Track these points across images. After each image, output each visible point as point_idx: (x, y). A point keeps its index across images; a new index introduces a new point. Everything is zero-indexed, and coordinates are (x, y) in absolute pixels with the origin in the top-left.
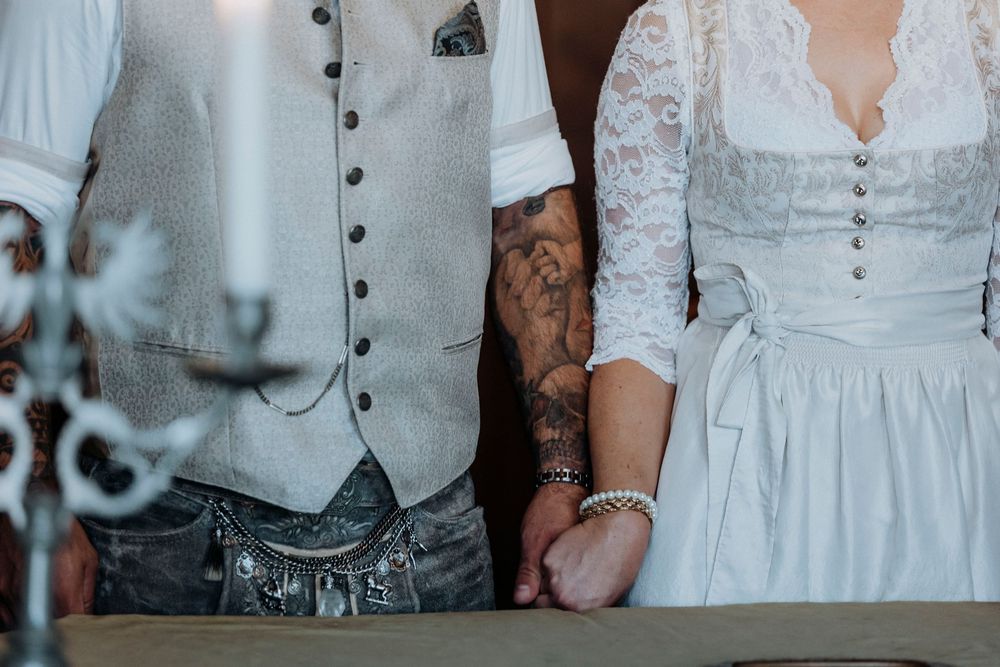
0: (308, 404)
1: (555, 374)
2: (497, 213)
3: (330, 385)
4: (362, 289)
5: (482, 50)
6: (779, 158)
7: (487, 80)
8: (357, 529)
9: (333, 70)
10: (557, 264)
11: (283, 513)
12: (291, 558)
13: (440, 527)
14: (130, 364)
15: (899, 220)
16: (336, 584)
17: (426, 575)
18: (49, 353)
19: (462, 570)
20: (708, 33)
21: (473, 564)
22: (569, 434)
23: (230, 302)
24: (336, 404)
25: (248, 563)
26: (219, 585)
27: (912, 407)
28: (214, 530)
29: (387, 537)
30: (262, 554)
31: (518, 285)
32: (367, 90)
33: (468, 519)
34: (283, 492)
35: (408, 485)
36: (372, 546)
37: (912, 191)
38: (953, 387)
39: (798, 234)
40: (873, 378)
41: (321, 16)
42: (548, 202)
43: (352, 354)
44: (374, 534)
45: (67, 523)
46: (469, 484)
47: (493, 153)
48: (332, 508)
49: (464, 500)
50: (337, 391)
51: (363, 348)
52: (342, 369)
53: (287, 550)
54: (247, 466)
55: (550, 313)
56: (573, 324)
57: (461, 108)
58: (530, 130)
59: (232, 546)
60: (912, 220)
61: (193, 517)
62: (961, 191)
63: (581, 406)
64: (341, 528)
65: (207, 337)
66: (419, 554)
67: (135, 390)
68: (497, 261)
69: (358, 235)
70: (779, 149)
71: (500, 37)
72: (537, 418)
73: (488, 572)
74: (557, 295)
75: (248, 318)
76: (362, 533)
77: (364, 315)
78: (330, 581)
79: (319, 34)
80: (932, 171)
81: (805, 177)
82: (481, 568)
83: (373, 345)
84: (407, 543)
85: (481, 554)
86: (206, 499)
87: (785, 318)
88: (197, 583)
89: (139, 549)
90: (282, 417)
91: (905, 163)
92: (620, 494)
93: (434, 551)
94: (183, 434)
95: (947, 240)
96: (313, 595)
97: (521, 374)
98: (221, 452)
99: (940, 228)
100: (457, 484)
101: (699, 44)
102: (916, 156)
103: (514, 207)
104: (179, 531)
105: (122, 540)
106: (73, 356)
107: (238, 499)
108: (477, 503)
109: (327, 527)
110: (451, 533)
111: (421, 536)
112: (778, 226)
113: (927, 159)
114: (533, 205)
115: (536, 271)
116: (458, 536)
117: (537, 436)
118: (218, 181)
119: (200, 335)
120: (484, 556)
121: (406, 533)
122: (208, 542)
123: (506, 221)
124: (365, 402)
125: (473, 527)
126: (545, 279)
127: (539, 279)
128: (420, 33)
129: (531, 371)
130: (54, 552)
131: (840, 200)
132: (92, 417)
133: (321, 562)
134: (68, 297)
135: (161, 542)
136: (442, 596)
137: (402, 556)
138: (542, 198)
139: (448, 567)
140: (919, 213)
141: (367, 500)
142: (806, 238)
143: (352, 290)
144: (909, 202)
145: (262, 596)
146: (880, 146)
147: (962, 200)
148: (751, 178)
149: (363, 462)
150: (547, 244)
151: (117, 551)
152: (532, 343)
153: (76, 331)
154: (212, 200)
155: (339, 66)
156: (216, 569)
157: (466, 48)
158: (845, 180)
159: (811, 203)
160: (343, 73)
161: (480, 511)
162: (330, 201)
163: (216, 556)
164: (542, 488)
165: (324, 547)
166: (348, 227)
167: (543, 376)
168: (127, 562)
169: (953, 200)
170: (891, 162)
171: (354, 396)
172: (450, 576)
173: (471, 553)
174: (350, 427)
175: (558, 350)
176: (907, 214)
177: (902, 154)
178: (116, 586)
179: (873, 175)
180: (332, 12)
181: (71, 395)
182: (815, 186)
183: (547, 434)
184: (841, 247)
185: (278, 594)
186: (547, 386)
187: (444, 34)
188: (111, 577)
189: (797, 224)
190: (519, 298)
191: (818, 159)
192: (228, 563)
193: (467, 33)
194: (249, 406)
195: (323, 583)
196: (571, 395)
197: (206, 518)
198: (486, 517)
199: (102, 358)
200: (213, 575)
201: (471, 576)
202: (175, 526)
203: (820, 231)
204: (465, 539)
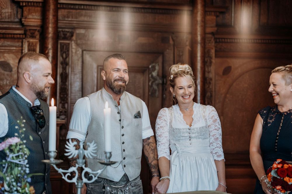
0: (117, 166)
1: (153, 162)
2: (143, 140)
3: (120, 164)
4: (124, 150)
5: (141, 118)
6: (178, 129)
7: (141, 122)
8: (124, 183)
9: (120, 120)
10: (153, 146)
11: (113, 182)
12: (114, 187)
13: (135, 183)
14: (92, 161)
15: (196, 137)
16: (121, 191)
17: (133, 190)
18: (80, 161)
19: (138, 189)
20: (171, 113)
21: (140, 188)
22: (156, 170)
23: (106, 153)
24: (121, 167)
25: (109, 188)
26: (105, 191)
27: (200, 162)
28: (104, 184)
29: (128, 184)
30: (110, 187)
31: (148, 150)
32: (125, 123)
33: (139, 182)
34: (113, 179)
35: (131, 178)
36: (126, 186)
37: (197, 133)
38: (206, 159)
39: (182, 139)
40: (194, 158)
41: (118, 113)
42: (151, 138)
43: (123, 159)
44: (126, 184)
45: (83, 184)
46: (140, 177)
47: (143, 132)
48: (120, 181)
49: (139, 179)
50: (121, 165)
51: (124, 159)
52: (122, 161)
53: (114, 186)
54: (108, 175)
55: (152, 153)
56: (156, 155)
57: (138, 125)
58: (148, 128)
59: (106, 186)
60: (197, 137)
61: (101, 182)
62: (204, 133)
63: (158, 166)
64: (121, 183)
65: (103, 157)
66: (132, 187)
67: (93, 165)
68: (143, 147)
69: (123, 143)
70: (178, 128)
71: (143, 116)
72: (151, 168)
73: (142, 189)
74: (153, 151)
75: (108, 155)
76: (124, 184)
77: (124, 154)
78: (120, 190)
79: (118, 115)
80: (199, 130)
81: (182, 132)
82: (141, 189)
83: (126, 158)
84: (131, 185)
85: (141, 186)
86: (103, 179)
87: (182, 150)
88: (101, 191)
89: (93, 186)
90: (113, 168)
91: (196, 129)
92: (166, 177)
93: (134, 186)
94: (99, 172)
95: (203, 140)
96: (118, 193)
97: (149, 162)
98: (105, 173)
99: (202, 138)
100: (138, 177)
101: (170, 115)
102: (197, 128)
103: (146, 139)
104: (99, 184)
105: (91, 185)
106: (84, 161)
107: (107, 180)
108: (141, 179)
109: (119, 183)
110: (137, 184)
111: (133, 184)
112: (179, 139)
113: (199, 129)
114: (149, 138)
115: (150, 148)
116: (138, 184)
117: (152, 170)
118: (104, 136)
119: (102, 157)
120: (142, 187)
121: (131, 184)
122: (103, 185)
123: (145, 141)
124: (125, 166)
125: (140, 183)
126: (151, 149)
127: (150, 149)
128: (132, 115)
129: (150, 161)
130: (81, 188)
131: (187, 135)
132: (87, 169)
133: (119, 188)
134: (83, 152)
135: (96, 185)
136: (136, 193)
137: (130, 187)
138: (150, 137)
139: (136, 188)
140: (198, 136)
141: (125, 179)
142: (183, 140)
143: (123, 150)
144: (197, 135)
145: (111, 193)
146: (192, 127)
147: (204, 134)
148: (175, 132)
149: (125, 174)
150: (151, 144)
151: (90, 187)
152: (150, 157)
153: (84, 157)
154: (103, 138)
155: (121, 120)
156: (104, 189)
157: (138, 117)
158: (188, 132)
159: (183, 135)
160: (121, 121)
161: (141, 180)
162: (120, 138)
163: (104, 187)
164: (153, 178)
165: (119, 186)
166: (122, 142)
167: (152, 162)
168: (92, 188)
169: (203, 134)
170: (194, 129)
171: (123, 165)
172: (137, 190)
173: (140, 186)
174: (123, 170)
175: (154, 159)
176: (197, 136)
177: (195, 128)
178: (90, 192)
179: (191, 131)
180: (120, 112)
181: (83, 166)
182: (183, 133)
183: (153, 170)
184: (188, 141)
185: (113, 193)
186: (152, 164)
187: (135, 115)
188: (90, 191)
189: (182, 138)
190: (148, 151)
191: (183, 129)
192: (106, 188)
193: (138, 115)
194: (109, 167)
195: (119, 191)
196: (156, 164)
197: (103, 182)
198: (142, 181)
199: (88, 160)
200: (104, 190)
201: (140, 190)
202: (98, 183)
203: (185, 139)
204: (139, 184)
